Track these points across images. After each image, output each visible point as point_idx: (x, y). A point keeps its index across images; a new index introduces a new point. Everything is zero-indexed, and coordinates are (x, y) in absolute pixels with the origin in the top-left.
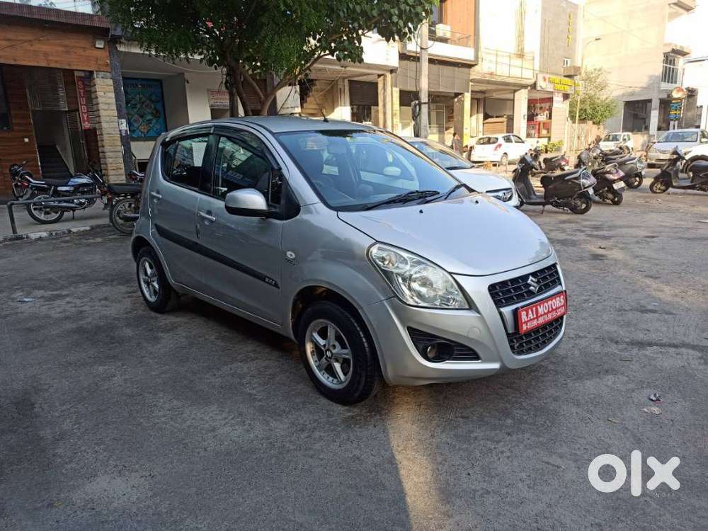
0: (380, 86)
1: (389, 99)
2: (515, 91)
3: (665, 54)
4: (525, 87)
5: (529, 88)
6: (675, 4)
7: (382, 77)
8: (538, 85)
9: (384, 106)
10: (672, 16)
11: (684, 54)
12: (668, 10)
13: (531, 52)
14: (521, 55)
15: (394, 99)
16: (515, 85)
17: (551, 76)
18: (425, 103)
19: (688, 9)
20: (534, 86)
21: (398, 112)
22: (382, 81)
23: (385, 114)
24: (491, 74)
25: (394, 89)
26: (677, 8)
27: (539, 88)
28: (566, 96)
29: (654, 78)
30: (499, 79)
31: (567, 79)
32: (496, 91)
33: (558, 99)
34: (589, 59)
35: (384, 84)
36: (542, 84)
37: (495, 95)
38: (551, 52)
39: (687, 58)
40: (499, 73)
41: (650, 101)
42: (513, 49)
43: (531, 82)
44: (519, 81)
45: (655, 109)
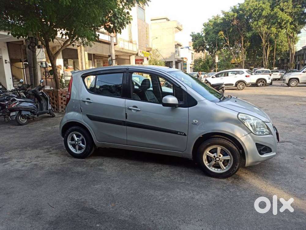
0: (79, 51)
1: (83, 57)
2: (130, 56)
3: (175, 45)
4: (134, 54)
5: (135, 55)
6: (176, 28)
7: (80, 47)
8: (139, 54)
9: (81, 59)
10: (176, 32)
11: (181, 46)
12: (175, 29)
13: (135, 41)
14: (131, 42)
15: (86, 57)
16: (131, 53)
17: (143, 51)
18: (114, 60)
19: (180, 30)
20: (137, 54)
21: (88, 63)
22: (80, 49)
23: (82, 63)
24: (122, 49)
25: (85, 52)
26: (177, 29)
27: (139, 55)
28: (148, 59)
29: (173, 53)
30: (125, 51)
31: (148, 52)
32: (122, 55)
33: (145, 60)
34: (154, 45)
35: (81, 50)
36: (140, 54)
37: (122, 57)
38: (141, 42)
39: (181, 47)
40: (125, 48)
41: (172, 62)
42: (128, 39)
43: (136, 53)
44: (132, 52)
45: (174, 65)
